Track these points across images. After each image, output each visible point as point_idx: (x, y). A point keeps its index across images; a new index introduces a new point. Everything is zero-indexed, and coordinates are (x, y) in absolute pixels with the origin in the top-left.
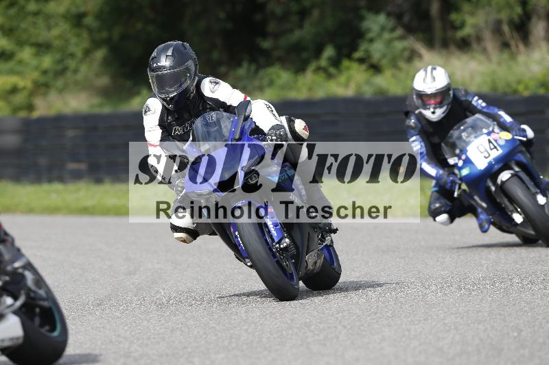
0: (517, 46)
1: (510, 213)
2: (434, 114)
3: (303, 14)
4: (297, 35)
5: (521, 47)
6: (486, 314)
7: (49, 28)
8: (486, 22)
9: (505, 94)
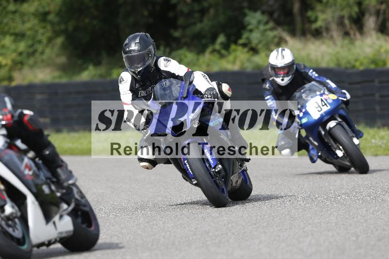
0: (355, 35)
1: (334, 150)
2: (283, 81)
3: (203, 12)
4: (199, 26)
5: (358, 35)
6: (333, 224)
7: (23, 23)
8: (333, 17)
9: (347, 68)
